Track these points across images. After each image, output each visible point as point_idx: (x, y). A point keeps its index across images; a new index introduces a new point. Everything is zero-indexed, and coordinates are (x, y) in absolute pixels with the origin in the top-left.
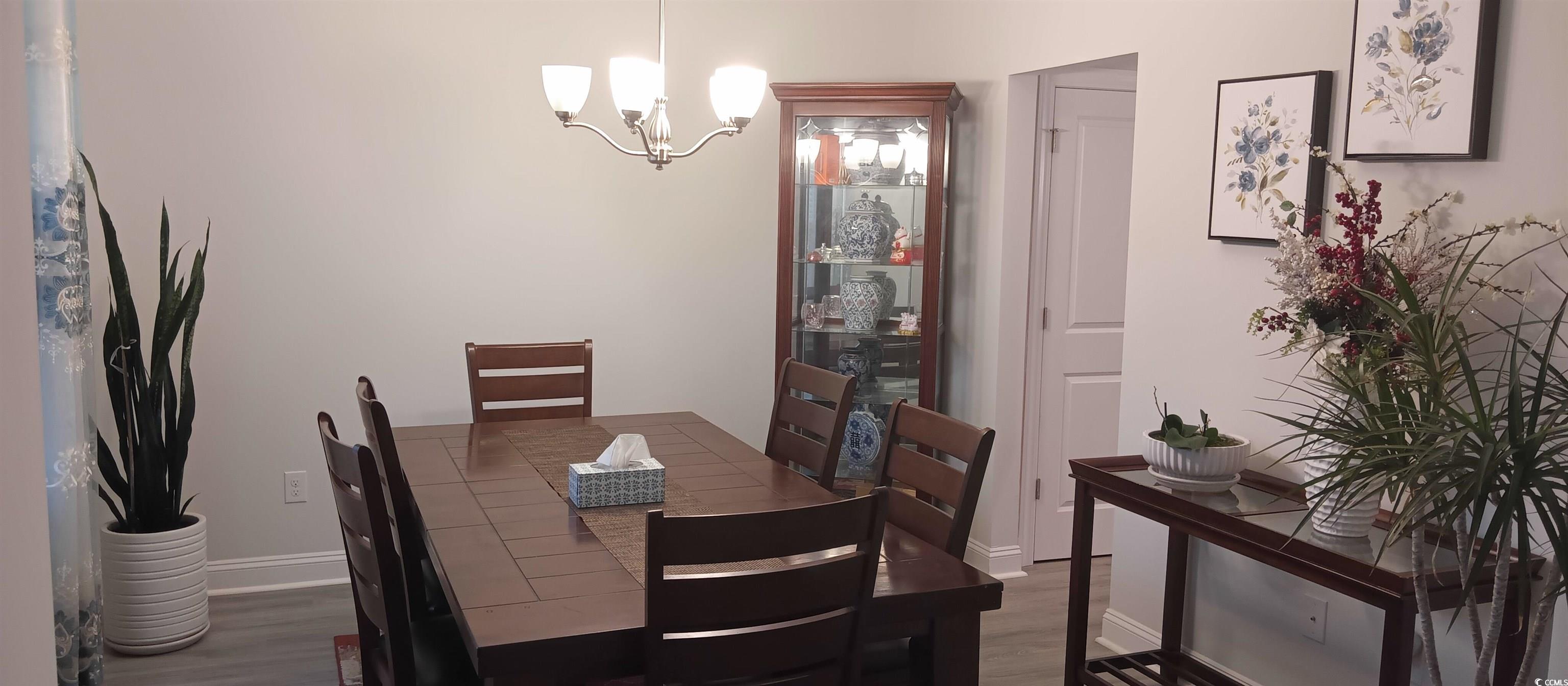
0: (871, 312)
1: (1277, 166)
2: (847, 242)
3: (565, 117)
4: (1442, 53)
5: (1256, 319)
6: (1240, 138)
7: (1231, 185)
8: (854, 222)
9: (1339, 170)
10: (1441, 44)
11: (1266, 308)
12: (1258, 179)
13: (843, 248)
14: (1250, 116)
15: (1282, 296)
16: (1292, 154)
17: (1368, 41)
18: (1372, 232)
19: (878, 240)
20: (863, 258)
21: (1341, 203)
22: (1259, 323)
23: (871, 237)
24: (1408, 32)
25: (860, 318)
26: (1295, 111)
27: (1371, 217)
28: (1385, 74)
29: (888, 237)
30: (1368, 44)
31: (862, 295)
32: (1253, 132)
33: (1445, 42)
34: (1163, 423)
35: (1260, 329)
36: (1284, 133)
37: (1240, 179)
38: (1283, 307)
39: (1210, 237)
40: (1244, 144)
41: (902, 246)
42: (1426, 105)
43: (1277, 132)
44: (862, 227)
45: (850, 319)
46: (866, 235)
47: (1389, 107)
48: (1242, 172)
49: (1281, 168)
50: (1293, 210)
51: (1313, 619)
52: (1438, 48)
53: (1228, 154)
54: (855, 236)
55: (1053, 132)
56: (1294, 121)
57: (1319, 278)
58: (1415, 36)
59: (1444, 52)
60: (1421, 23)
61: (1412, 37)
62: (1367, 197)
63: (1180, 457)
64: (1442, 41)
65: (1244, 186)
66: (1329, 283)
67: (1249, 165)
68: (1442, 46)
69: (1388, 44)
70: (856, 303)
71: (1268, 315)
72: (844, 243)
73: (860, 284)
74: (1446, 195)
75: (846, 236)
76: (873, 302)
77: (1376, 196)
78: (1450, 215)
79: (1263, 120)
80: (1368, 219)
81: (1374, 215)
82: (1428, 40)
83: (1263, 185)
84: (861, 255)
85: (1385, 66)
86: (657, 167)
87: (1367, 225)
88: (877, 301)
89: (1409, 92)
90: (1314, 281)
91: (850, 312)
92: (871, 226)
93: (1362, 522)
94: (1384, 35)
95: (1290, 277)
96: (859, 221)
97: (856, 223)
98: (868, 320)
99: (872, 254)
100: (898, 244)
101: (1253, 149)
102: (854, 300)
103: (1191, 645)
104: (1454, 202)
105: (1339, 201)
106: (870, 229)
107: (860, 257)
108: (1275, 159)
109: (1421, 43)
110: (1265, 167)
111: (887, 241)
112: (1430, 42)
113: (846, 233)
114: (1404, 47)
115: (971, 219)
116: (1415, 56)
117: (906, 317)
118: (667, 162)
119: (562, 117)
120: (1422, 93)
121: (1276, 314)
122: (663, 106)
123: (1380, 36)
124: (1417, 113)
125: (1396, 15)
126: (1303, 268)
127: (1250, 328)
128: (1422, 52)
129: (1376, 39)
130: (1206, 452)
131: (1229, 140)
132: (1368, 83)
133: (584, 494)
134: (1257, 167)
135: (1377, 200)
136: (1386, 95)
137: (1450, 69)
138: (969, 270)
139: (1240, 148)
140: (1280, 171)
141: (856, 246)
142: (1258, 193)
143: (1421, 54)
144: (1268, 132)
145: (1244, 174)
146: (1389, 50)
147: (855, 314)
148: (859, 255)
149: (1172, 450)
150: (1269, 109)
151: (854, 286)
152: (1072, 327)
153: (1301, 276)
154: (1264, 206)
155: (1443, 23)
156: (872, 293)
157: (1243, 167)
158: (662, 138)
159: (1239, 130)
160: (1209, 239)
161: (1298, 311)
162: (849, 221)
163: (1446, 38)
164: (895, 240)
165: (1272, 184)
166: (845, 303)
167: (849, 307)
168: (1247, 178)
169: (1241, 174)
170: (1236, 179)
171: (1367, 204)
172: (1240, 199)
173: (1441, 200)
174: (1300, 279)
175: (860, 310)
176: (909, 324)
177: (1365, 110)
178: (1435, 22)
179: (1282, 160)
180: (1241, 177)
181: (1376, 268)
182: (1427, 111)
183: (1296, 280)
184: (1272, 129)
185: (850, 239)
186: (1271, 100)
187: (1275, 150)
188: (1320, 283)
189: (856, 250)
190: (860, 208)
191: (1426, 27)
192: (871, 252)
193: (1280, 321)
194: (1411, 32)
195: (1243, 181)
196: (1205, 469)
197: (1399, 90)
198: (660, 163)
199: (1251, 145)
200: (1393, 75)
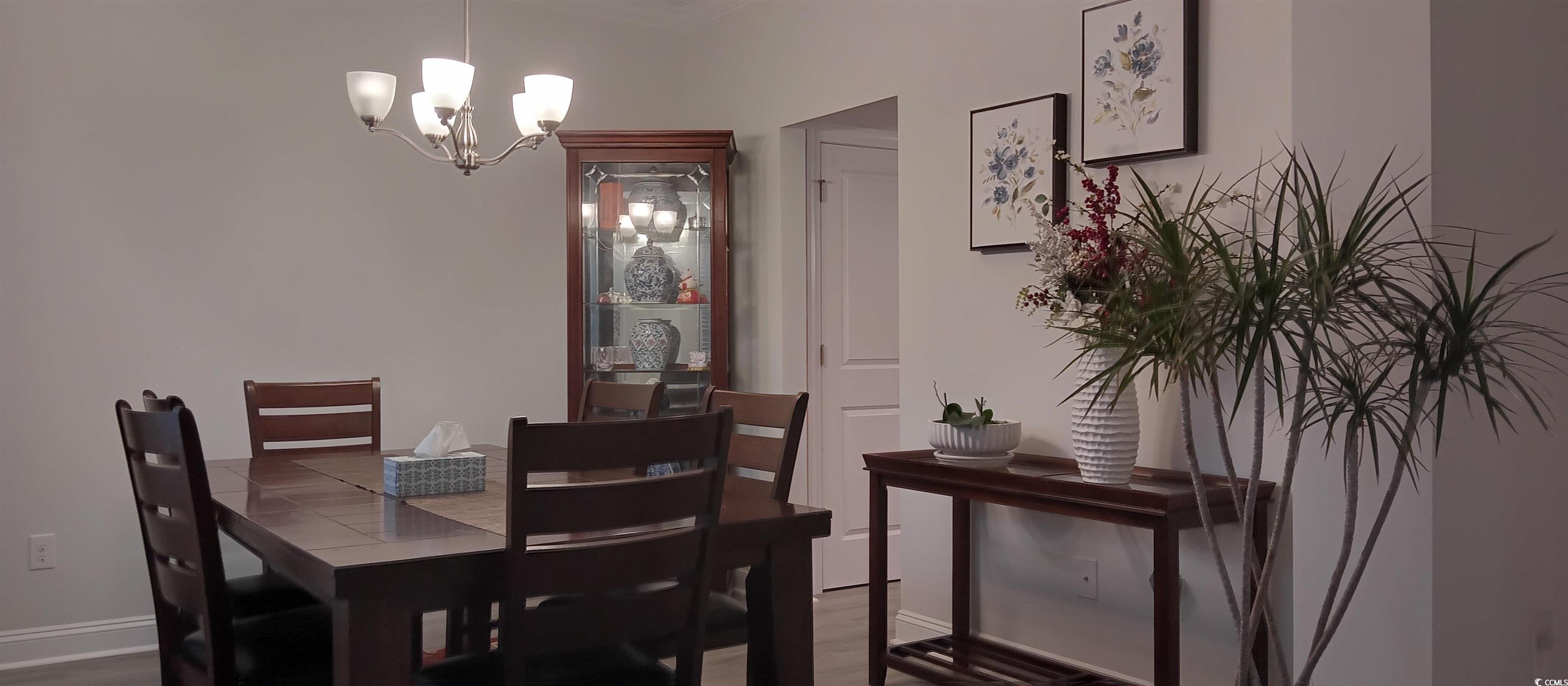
0: (660, 352)
1: (1026, 178)
2: (635, 285)
3: (370, 121)
4: (1156, 68)
5: (1023, 296)
6: (992, 158)
7: (987, 200)
8: (641, 265)
9: (1079, 169)
10: (1154, 60)
11: (1030, 286)
12: (1010, 192)
13: (631, 291)
14: (1000, 138)
15: (1043, 276)
16: (1037, 167)
17: (1095, 64)
18: (1112, 211)
19: (665, 282)
20: (651, 300)
21: (1087, 188)
22: (1025, 300)
23: (658, 279)
24: (1127, 52)
25: (650, 357)
26: (1038, 129)
27: (1112, 198)
28: (1110, 90)
29: (674, 280)
30: (1095, 66)
31: (651, 336)
32: (1003, 152)
33: (1158, 58)
34: (945, 411)
35: (1027, 305)
36: (1029, 150)
37: (995, 194)
38: (1044, 284)
39: (972, 249)
40: (996, 163)
41: (688, 287)
42: (1146, 111)
43: (1024, 149)
44: (649, 269)
45: (640, 359)
46: (653, 277)
47: (1116, 117)
48: (996, 188)
49: (1030, 180)
50: (1046, 202)
51: (1086, 579)
52: (1152, 63)
53: (982, 174)
54: (642, 278)
55: (821, 183)
56: (1037, 138)
57: (1072, 256)
58: (1133, 56)
59: (1157, 66)
60: (1137, 44)
61: (1130, 57)
62: (1108, 181)
63: (962, 435)
64: (1155, 57)
65: (998, 200)
66: (1081, 259)
67: (1002, 181)
68: (1156, 61)
69: (1111, 64)
70: (646, 343)
71: (1032, 292)
72: (632, 287)
73: (649, 324)
74: (1167, 187)
75: (633, 279)
76: (663, 342)
77: (1115, 180)
78: (1173, 204)
79: (1011, 140)
80: (1109, 200)
81: (1114, 198)
82: (1144, 58)
83: (1015, 197)
84: (649, 297)
85: (1110, 83)
86: (466, 172)
87: (1109, 205)
88: (666, 341)
89: (1132, 103)
90: (1068, 260)
91: (640, 352)
92: (658, 268)
93: (1124, 470)
94: (1108, 57)
95: (1047, 259)
96: (646, 264)
97: (643, 266)
98: (658, 360)
99: (659, 296)
100: (685, 285)
101: (1005, 167)
102: (644, 340)
103: (978, 628)
104: (1174, 192)
105: (1084, 187)
106: (657, 271)
107: (648, 299)
108: (1023, 173)
109: (1138, 61)
110: (1015, 181)
111: (673, 285)
112: (1146, 59)
113: (634, 276)
114: (1125, 66)
115: (750, 265)
116: (1134, 72)
117: (695, 355)
118: (475, 168)
119: (368, 121)
120: (1142, 102)
121: (1039, 292)
122: (470, 115)
123: (1104, 58)
124: (1139, 119)
125: (1116, 40)
126: (1058, 249)
127: (1018, 305)
128: (1140, 68)
129: (1102, 61)
130: (984, 428)
131: (983, 160)
132: (1098, 99)
133: (403, 483)
134: (1009, 181)
135: (1115, 183)
136: (1112, 107)
137: (1162, 80)
138: (751, 312)
139: (993, 168)
140: (1029, 182)
141: (644, 289)
142: (1011, 203)
143: (1139, 70)
144: (1016, 151)
145: (998, 189)
146: (1112, 70)
147: (645, 354)
148: (647, 297)
149: (955, 430)
150: (1016, 130)
151: (643, 327)
152: (846, 364)
153: (1057, 258)
154: (1017, 215)
155: (1155, 43)
156: (661, 333)
157: (997, 183)
158: (469, 144)
159: (991, 150)
160: (971, 250)
161: (1057, 288)
162: (636, 265)
163: (1158, 54)
164: (681, 281)
165: (1023, 195)
166: (634, 343)
167: (639, 348)
168: (1001, 193)
169: (995, 190)
170: (991, 195)
171: (1108, 187)
172: (997, 212)
173: (1163, 191)
174: (1056, 260)
175: (650, 349)
176: (698, 360)
177: (1096, 121)
178: (1149, 42)
179: (1030, 173)
180: (996, 193)
181: (1119, 242)
182: (1148, 117)
183: (1053, 261)
184: (1019, 148)
185: (638, 281)
186: (1017, 122)
187: (1023, 165)
188: (1074, 261)
189: (644, 293)
190: (647, 252)
191: (1141, 47)
192: (659, 294)
193: (1043, 297)
194: (1129, 53)
195: (997, 195)
196: (985, 446)
197: (1124, 102)
198: (467, 169)
199: (1002, 163)
200: (1116, 89)
